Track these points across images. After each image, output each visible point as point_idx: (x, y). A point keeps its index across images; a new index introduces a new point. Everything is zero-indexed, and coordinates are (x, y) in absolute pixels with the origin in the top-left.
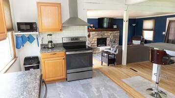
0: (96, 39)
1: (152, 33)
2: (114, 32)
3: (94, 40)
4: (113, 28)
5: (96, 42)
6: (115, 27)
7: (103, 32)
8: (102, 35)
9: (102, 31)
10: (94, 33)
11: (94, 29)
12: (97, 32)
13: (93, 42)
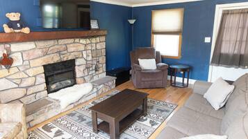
0: (42, 70)
1: (176, 39)
2: (94, 40)
3: (31, 72)
4: (89, 27)
5: (42, 79)
6: (94, 25)
7: (61, 42)
8: (59, 52)
9: (58, 39)
10: (29, 46)
11: (26, 30)
12: (41, 44)
13: (30, 81)
